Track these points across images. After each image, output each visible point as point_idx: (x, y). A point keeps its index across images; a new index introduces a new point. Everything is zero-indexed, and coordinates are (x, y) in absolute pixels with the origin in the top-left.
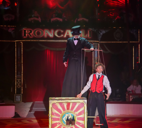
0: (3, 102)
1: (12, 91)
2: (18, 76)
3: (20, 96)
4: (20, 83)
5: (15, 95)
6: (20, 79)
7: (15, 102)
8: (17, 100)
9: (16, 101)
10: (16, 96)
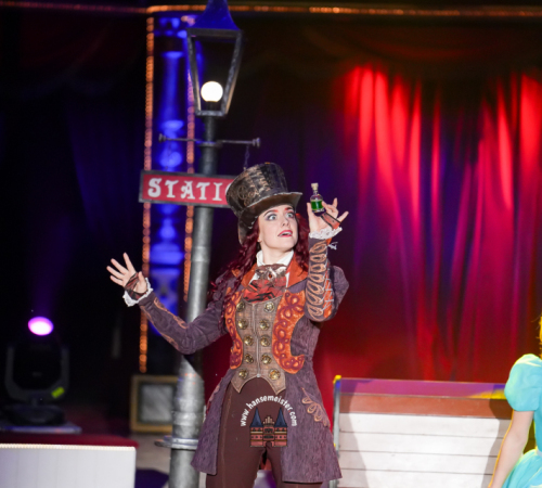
0: (59, 422)
1: (116, 350)
2: (159, 248)
3: (168, 390)
4: (172, 298)
5: (136, 379)
6: (173, 273)
7: (135, 426)
8: (148, 414)
9: (139, 420)
10: (142, 384)
